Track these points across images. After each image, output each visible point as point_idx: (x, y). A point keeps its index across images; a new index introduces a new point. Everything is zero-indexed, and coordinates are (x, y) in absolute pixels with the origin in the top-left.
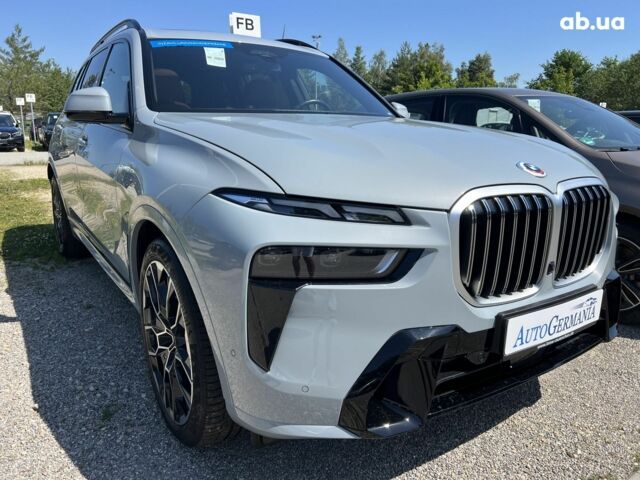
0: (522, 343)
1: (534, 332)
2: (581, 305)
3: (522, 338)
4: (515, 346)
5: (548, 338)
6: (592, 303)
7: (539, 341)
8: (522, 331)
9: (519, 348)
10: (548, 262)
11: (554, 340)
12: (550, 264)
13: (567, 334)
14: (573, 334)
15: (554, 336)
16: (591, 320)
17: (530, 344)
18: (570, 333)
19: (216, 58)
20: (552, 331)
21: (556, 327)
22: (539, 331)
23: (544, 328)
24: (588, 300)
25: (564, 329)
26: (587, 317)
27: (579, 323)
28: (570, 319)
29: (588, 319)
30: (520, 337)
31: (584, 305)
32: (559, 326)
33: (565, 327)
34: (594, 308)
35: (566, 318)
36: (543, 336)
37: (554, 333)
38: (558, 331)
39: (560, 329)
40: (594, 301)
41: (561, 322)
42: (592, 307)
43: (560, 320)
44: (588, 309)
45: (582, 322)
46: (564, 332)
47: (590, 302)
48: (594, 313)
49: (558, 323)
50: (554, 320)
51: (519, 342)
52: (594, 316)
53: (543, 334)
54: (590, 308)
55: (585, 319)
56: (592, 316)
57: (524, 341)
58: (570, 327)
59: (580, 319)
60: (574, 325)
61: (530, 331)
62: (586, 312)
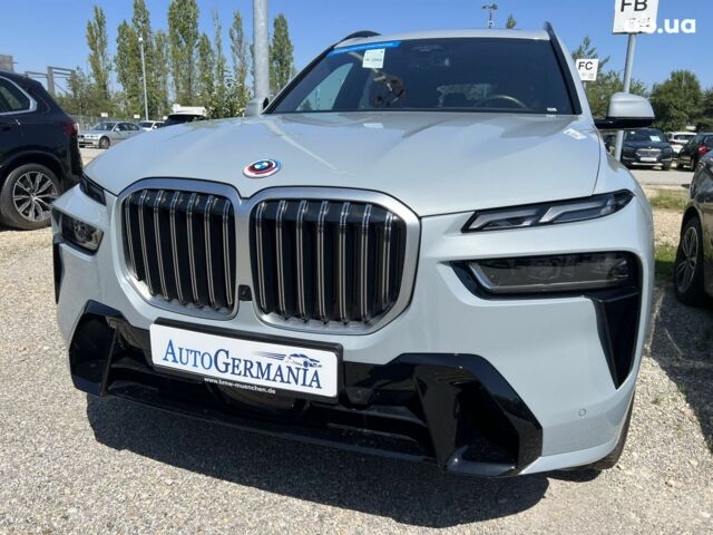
0: (175, 361)
1: (192, 356)
2: (281, 357)
3: (173, 353)
4: (165, 359)
5: (213, 372)
6: (306, 364)
7: (200, 370)
8: (171, 344)
9: (170, 364)
10: (238, 283)
11: (234, 382)
12: (242, 287)
13: (258, 386)
14: (274, 392)
15: (228, 376)
16: (314, 390)
17: (189, 368)
18: (267, 388)
19: (374, 60)
20: (223, 368)
21: (227, 365)
22: (199, 358)
23: (207, 358)
24: (296, 355)
25: (245, 375)
26: (301, 381)
27: (282, 381)
28: (255, 366)
29: (304, 384)
30: (170, 351)
31: (286, 359)
32: (234, 366)
33: (248, 373)
34: (316, 374)
35: (246, 361)
36: (207, 366)
37: (226, 371)
38: (233, 373)
39: (237, 371)
40: (314, 362)
41: (237, 362)
42: (311, 371)
43: (234, 359)
44: (298, 369)
45: (288, 382)
46: (248, 380)
47: (301, 360)
48: (318, 381)
49: (230, 361)
50: (222, 354)
51: (170, 357)
52: (319, 387)
53: (207, 364)
54: (305, 371)
55: (296, 381)
56: (315, 384)
57: (178, 359)
58: (258, 377)
59: (281, 375)
60: (268, 379)
61: (184, 352)
62: (295, 371)
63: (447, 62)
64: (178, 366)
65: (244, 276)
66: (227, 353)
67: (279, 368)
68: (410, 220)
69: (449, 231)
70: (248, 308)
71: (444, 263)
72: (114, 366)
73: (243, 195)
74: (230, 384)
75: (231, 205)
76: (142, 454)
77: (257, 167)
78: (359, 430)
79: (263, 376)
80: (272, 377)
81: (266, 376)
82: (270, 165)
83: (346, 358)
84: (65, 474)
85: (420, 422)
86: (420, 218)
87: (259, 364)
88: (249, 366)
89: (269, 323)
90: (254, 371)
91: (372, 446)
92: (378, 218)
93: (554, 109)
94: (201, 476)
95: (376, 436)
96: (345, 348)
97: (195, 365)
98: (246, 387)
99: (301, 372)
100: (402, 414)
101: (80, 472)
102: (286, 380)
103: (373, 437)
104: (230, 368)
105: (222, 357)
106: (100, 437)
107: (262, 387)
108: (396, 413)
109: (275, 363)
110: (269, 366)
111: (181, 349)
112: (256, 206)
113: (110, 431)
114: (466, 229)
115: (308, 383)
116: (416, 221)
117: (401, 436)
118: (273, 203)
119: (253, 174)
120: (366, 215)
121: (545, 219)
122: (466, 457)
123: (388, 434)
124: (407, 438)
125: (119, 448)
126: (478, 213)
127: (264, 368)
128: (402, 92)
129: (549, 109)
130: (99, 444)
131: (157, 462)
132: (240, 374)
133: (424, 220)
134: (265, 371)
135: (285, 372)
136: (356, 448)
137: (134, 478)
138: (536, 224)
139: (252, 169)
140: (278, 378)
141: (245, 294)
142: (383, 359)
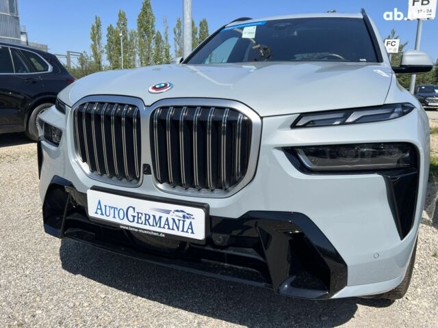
0: (102, 214)
1: (112, 211)
2: (168, 212)
3: (101, 209)
4: (96, 213)
5: (125, 222)
6: (184, 217)
7: (117, 220)
8: (99, 203)
9: (99, 216)
10: (143, 162)
11: (139, 229)
12: (145, 165)
13: (154, 232)
14: (164, 236)
15: (134, 224)
16: (189, 235)
17: (110, 219)
18: (159, 233)
19: (249, 33)
20: (131, 219)
21: (134, 217)
22: (117, 212)
23: (121, 212)
24: (177, 211)
25: (145, 224)
26: (181, 229)
27: (169, 228)
28: (152, 217)
29: (183, 231)
30: (99, 207)
31: (171, 213)
32: (138, 218)
33: (147, 223)
34: (191, 223)
35: (146, 215)
36: (122, 218)
37: (134, 221)
38: (138, 222)
39: (140, 222)
40: (189, 216)
41: (140, 215)
42: (187, 222)
43: (138, 213)
44: (179, 220)
45: (173, 229)
46: (147, 227)
47: (181, 214)
48: (192, 229)
49: (136, 214)
50: (131, 209)
51: (99, 211)
52: (192, 233)
53: (121, 216)
54: (184, 221)
55: (178, 228)
56: (190, 231)
57: (104, 213)
58: (153, 226)
59: (168, 225)
60: (160, 227)
61: (108, 208)
62: (177, 222)
63: (295, 33)
64: (104, 218)
65: (146, 158)
66: (134, 209)
67: (167, 220)
68: (255, 119)
69: (282, 127)
70: (149, 179)
71: (278, 148)
72: (67, 218)
73: (146, 104)
74: (136, 230)
75: (139, 111)
76: (89, 277)
77: (157, 86)
78: (222, 264)
79: (156, 224)
80: (162, 226)
81: (158, 225)
82: (166, 85)
83: (211, 213)
84: (39, 288)
85: (261, 259)
86: (262, 118)
87: (154, 217)
88: (147, 217)
89: (162, 189)
90: (151, 221)
91: (230, 275)
92: (233, 118)
93: (365, 60)
94: (125, 293)
95: (233, 268)
96: (211, 207)
97: (114, 217)
98: (146, 232)
99: (181, 222)
100: (250, 253)
101: (48, 288)
102: (171, 227)
103: (231, 269)
104: (136, 218)
105: (131, 212)
106: (65, 266)
107: (156, 232)
108: (246, 252)
109: (165, 216)
110: (160, 217)
111: (106, 206)
112: (154, 111)
113: (71, 262)
114: (294, 126)
115: (185, 230)
116: (259, 120)
117: (250, 269)
118: (165, 108)
119: (154, 91)
120: (225, 116)
121: (350, 120)
122: (293, 285)
123: (241, 268)
124: (254, 270)
125: (75, 273)
126: (302, 115)
127: (157, 219)
128: (269, 56)
129: (361, 60)
130: (63, 270)
131: (98, 283)
132: (142, 223)
133: (264, 119)
134: (157, 221)
135: (171, 222)
136: (218, 276)
137: (81, 293)
138: (343, 123)
139: (154, 88)
140: (166, 227)
141: (147, 170)
142: (236, 214)
